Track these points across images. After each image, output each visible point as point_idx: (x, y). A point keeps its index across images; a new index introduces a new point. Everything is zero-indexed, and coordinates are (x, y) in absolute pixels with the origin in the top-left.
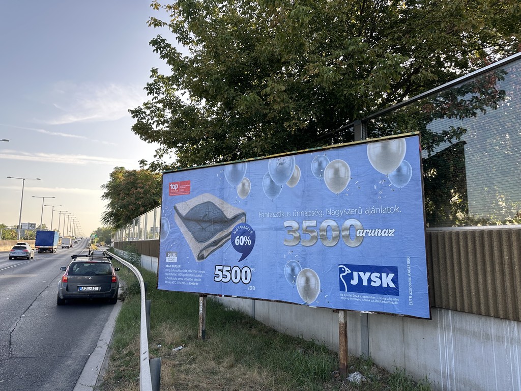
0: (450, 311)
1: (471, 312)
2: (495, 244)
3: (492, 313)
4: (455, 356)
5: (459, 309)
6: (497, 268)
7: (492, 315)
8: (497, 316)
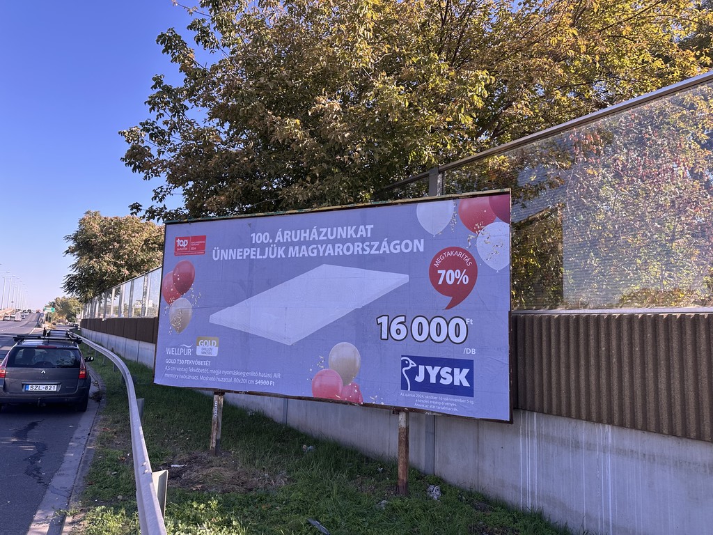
0: (535, 414)
1: (559, 414)
2: (592, 332)
3: (584, 416)
4: (539, 468)
5: (545, 411)
6: (593, 361)
7: (584, 418)
8: (589, 419)
